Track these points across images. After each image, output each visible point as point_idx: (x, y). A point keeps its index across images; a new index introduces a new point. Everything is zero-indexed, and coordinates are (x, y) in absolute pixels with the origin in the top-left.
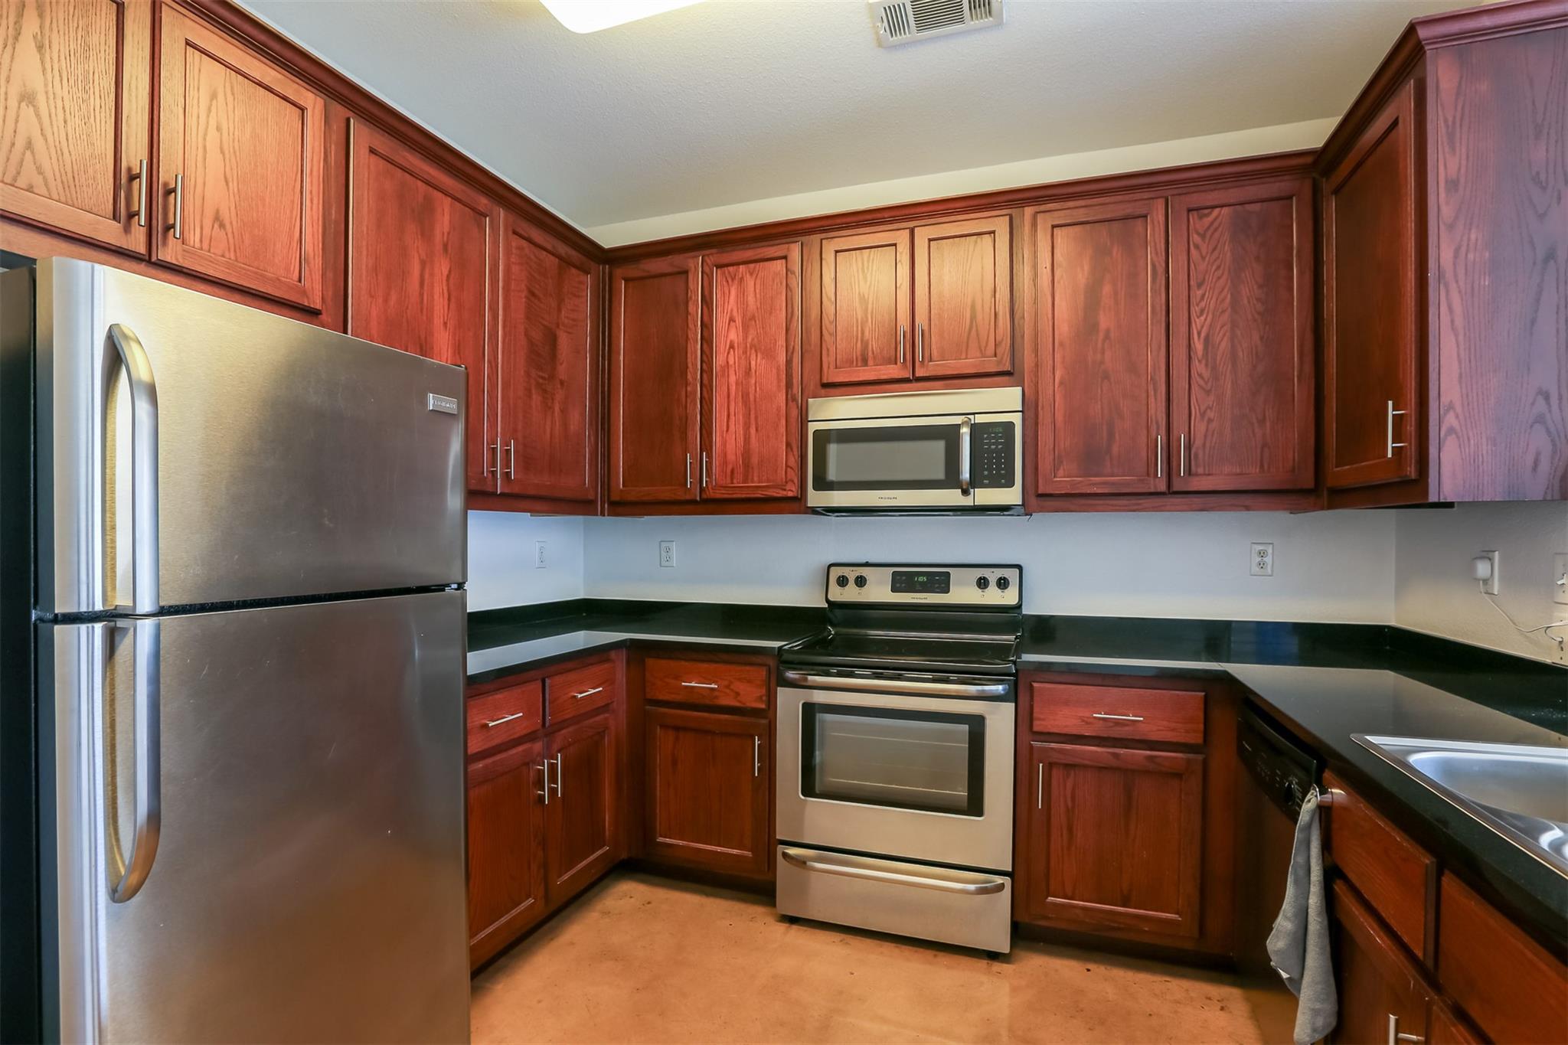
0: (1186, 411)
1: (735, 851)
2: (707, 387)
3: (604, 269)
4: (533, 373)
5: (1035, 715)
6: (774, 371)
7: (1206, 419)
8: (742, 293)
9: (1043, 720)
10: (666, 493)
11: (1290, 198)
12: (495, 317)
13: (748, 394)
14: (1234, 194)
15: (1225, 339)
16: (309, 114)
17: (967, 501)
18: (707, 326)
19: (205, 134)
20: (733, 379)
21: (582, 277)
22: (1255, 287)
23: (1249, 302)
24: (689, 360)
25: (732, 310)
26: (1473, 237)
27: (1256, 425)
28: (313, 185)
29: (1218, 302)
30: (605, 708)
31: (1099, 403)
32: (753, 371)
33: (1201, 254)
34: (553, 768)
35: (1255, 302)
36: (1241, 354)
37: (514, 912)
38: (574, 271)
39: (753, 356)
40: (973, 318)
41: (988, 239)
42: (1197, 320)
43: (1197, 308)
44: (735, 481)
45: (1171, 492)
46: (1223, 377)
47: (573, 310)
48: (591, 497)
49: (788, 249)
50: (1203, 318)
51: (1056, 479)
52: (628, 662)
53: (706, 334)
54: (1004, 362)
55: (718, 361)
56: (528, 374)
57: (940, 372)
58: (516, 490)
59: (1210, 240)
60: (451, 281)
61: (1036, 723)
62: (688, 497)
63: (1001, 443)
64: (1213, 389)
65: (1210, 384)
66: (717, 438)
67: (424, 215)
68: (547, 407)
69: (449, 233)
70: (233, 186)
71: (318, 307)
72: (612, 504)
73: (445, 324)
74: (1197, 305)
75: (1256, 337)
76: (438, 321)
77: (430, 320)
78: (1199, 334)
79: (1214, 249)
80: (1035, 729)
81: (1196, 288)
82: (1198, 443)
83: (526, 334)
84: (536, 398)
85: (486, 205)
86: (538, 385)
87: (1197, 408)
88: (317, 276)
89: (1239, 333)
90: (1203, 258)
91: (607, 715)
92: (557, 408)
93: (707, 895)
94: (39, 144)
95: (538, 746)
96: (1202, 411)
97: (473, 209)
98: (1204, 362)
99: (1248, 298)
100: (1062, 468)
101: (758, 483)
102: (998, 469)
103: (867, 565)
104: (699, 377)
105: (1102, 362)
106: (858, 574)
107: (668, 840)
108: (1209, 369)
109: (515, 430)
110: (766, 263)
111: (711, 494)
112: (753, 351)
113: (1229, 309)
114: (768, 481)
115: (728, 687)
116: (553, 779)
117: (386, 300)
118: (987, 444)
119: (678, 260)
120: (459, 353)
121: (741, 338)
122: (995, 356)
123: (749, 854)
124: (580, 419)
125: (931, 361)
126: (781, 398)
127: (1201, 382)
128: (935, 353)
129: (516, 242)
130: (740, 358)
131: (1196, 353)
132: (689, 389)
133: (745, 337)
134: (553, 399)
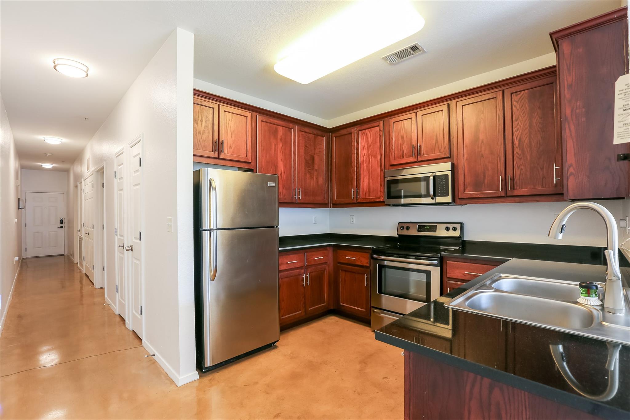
0: (512, 167)
1: (361, 309)
2: (358, 168)
3: (330, 134)
4: (307, 169)
5: (448, 272)
6: (377, 162)
7: (520, 169)
8: (367, 138)
9: (450, 273)
10: (347, 200)
11: (552, 83)
12: (295, 155)
13: (369, 169)
14: (528, 85)
15: (527, 139)
16: (248, 118)
17: (433, 201)
18: (357, 149)
19: (228, 128)
20: (365, 165)
21: (322, 138)
22: (538, 118)
23: (536, 125)
24: (353, 160)
25: (364, 144)
26: (578, 104)
27: (540, 170)
28: (249, 134)
29: (524, 126)
30: (326, 263)
31: (480, 165)
32: (371, 162)
33: (517, 108)
34: (307, 278)
35: (538, 124)
36: (533, 144)
37: (295, 313)
38: (319, 137)
39: (371, 158)
40: (437, 140)
41: (441, 112)
42: (516, 133)
43: (516, 129)
44: (366, 197)
45: (507, 196)
46: (526, 153)
47: (319, 149)
48: (327, 202)
49: (380, 123)
50: (518, 132)
51: (464, 193)
52: (333, 251)
53: (357, 152)
54: (447, 153)
55: (361, 160)
56: (305, 169)
57: (426, 159)
58: (302, 202)
59: (520, 104)
60: (283, 148)
61: (448, 274)
62: (353, 202)
63: (444, 182)
64: (523, 158)
65: (521, 156)
66: (361, 184)
67: (275, 133)
68: (312, 178)
69: (282, 136)
70: (233, 139)
71: (251, 162)
72: (333, 204)
73: (281, 160)
74: (516, 127)
75: (539, 137)
76: (279, 159)
77: (277, 159)
78: (517, 138)
79: (522, 106)
80: (448, 276)
81: (515, 122)
82: (517, 178)
83: (305, 158)
84: (308, 176)
85: (292, 126)
86: (309, 172)
87: (516, 165)
88: (250, 155)
89: (532, 136)
90: (518, 110)
91: (325, 265)
92: (315, 178)
93: (355, 322)
94: (201, 140)
95: (303, 271)
96: (518, 166)
97: (288, 128)
98: (519, 148)
99: (536, 123)
100: (467, 189)
101: (372, 197)
102: (444, 190)
103: (411, 223)
104: (355, 165)
105: (481, 151)
106: (407, 226)
107: (343, 304)
108: (521, 150)
109: (302, 185)
110: (373, 128)
111: (359, 201)
112: (370, 156)
113: (528, 128)
114: (375, 196)
115: (359, 259)
116: (307, 280)
117: (266, 157)
118: (439, 182)
119: (349, 130)
120: (285, 166)
121: (367, 152)
122: (444, 152)
123: (365, 310)
124: (322, 180)
125: (423, 155)
126: (379, 170)
127: (518, 155)
128: (425, 153)
129: (301, 133)
130: (367, 159)
131: (516, 145)
132: (353, 169)
133: (368, 152)
134: (313, 175)
